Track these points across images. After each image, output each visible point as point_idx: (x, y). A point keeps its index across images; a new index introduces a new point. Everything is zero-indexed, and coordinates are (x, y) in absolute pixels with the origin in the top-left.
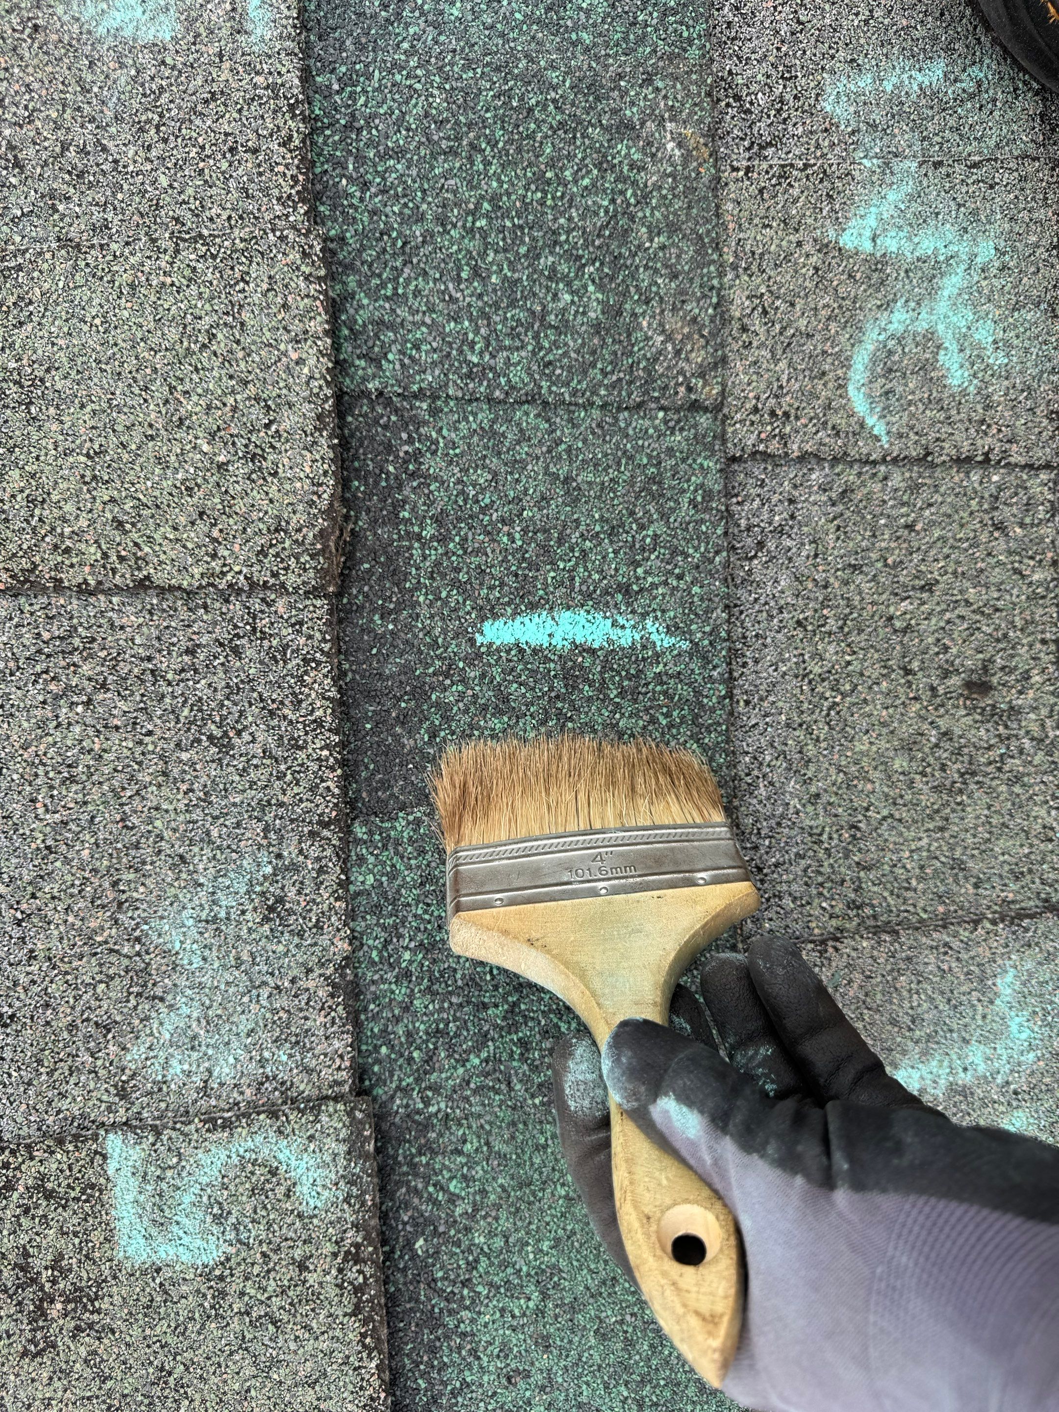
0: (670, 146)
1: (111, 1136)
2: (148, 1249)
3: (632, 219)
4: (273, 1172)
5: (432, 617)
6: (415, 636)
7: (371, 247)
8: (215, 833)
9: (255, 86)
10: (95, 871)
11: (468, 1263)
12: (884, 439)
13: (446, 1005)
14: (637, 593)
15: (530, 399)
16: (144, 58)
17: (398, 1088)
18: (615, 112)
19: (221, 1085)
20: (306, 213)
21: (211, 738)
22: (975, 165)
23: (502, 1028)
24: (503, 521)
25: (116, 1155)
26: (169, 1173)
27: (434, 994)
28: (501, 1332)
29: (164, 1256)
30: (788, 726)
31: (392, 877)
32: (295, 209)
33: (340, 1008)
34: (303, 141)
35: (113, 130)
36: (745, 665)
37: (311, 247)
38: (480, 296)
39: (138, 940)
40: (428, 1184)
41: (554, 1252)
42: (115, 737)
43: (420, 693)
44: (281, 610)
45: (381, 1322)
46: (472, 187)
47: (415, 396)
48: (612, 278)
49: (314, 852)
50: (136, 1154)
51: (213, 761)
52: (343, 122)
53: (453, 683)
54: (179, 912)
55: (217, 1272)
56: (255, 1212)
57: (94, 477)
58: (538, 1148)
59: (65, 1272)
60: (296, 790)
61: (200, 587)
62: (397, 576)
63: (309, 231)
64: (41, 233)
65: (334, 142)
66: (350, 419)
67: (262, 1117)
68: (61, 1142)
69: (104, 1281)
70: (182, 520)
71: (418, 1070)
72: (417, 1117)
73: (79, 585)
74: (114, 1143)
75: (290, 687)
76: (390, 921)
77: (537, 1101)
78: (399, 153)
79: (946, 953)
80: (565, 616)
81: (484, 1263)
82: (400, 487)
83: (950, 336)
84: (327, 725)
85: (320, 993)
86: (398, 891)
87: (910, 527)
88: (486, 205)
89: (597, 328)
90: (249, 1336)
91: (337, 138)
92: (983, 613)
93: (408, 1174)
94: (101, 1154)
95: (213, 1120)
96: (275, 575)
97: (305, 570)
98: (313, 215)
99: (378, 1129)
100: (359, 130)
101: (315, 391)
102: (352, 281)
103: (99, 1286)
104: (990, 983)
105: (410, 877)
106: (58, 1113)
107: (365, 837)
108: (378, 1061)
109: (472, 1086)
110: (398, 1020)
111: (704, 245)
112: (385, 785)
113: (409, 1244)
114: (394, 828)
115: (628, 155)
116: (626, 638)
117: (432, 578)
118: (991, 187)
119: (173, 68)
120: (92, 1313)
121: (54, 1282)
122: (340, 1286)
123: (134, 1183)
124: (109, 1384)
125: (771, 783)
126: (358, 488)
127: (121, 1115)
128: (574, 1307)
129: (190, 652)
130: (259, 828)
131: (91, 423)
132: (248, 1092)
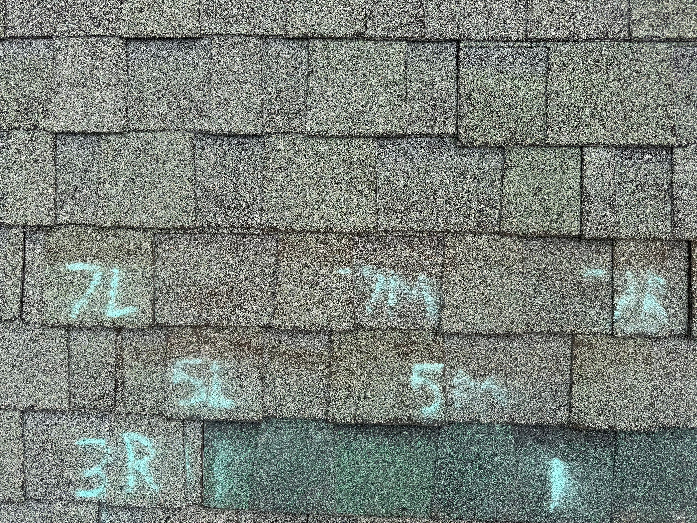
0: (679, 517)
2: (416, 371)
3: (660, 506)
4: (432, 402)
5: (561, 448)
6: (556, 443)
7: (652, 440)
8: (513, 393)
10: (505, 366)
11: (400, 444)
15: (614, 476)
18: (687, 504)
19: (452, 390)
20: (660, 426)
21: (535, 394)
23: (457, 457)
24: (584, 467)
25: (439, 365)
26: (433, 377)
27: (468, 441)
28: (381, 451)
29: (414, 374)
31: (498, 434)
32: (661, 424)
33: (468, 420)
34: (678, 427)
35: (680, 383)
37: (652, 428)
38: (640, 466)
39: (488, 374)
40: (421, 436)
41: (400, 466)
42: (537, 373)
43: (542, 443)
44: (565, 413)
45: (392, 424)
46: (668, 466)
48: (644, 500)
49: (506, 416)
50: (439, 370)
51: (530, 394)
52: (683, 436)
53: (544, 451)
54: (494, 384)
55: (408, 386)
56: (423, 397)
57: (598, 374)
58: (426, 464)
59: (412, 352)
60: (522, 413)
61: (572, 396)
62: (572, 440)
63: (656, 428)
64: (655, 365)
66: (610, 433)
67: (445, 400)
68: (443, 354)
70: (588, 393)
71: (450, 436)
72: (438, 435)
73: (573, 368)
74: (442, 365)
75: (547, 414)
76: (487, 432)
77: (439, 465)
78: (675, 448)
81: (399, 448)
82: (593, 442)
84: (537, 422)
85: (472, 415)
86: (494, 435)
88: (663, 469)
89: (632, 495)
90: (392, 392)
91: (679, 434)
93: (424, 432)
94: (439, 362)
95: (445, 389)
96: (574, 413)
97: (575, 420)
98: (660, 428)
100: (681, 439)
101: (618, 426)
102: (644, 434)
103: (408, 359)
105: (497, 438)
106: (450, 353)
107: (508, 428)
108: (453, 427)
109: (444, 449)
110: (462, 432)
112: (520, 433)
113: (406, 430)
114: (509, 435)
115: (677, 506)
116: (553, 496)
117: (571, 448)
120: (402, 357)
121: (410, 349)
122: (402, 415)
123: (432, 369)
124: (385, 359)
128: (384, 470)
129: (556, 391)
130: (514, 404)
131: (611, 374)
132: (450, 396)
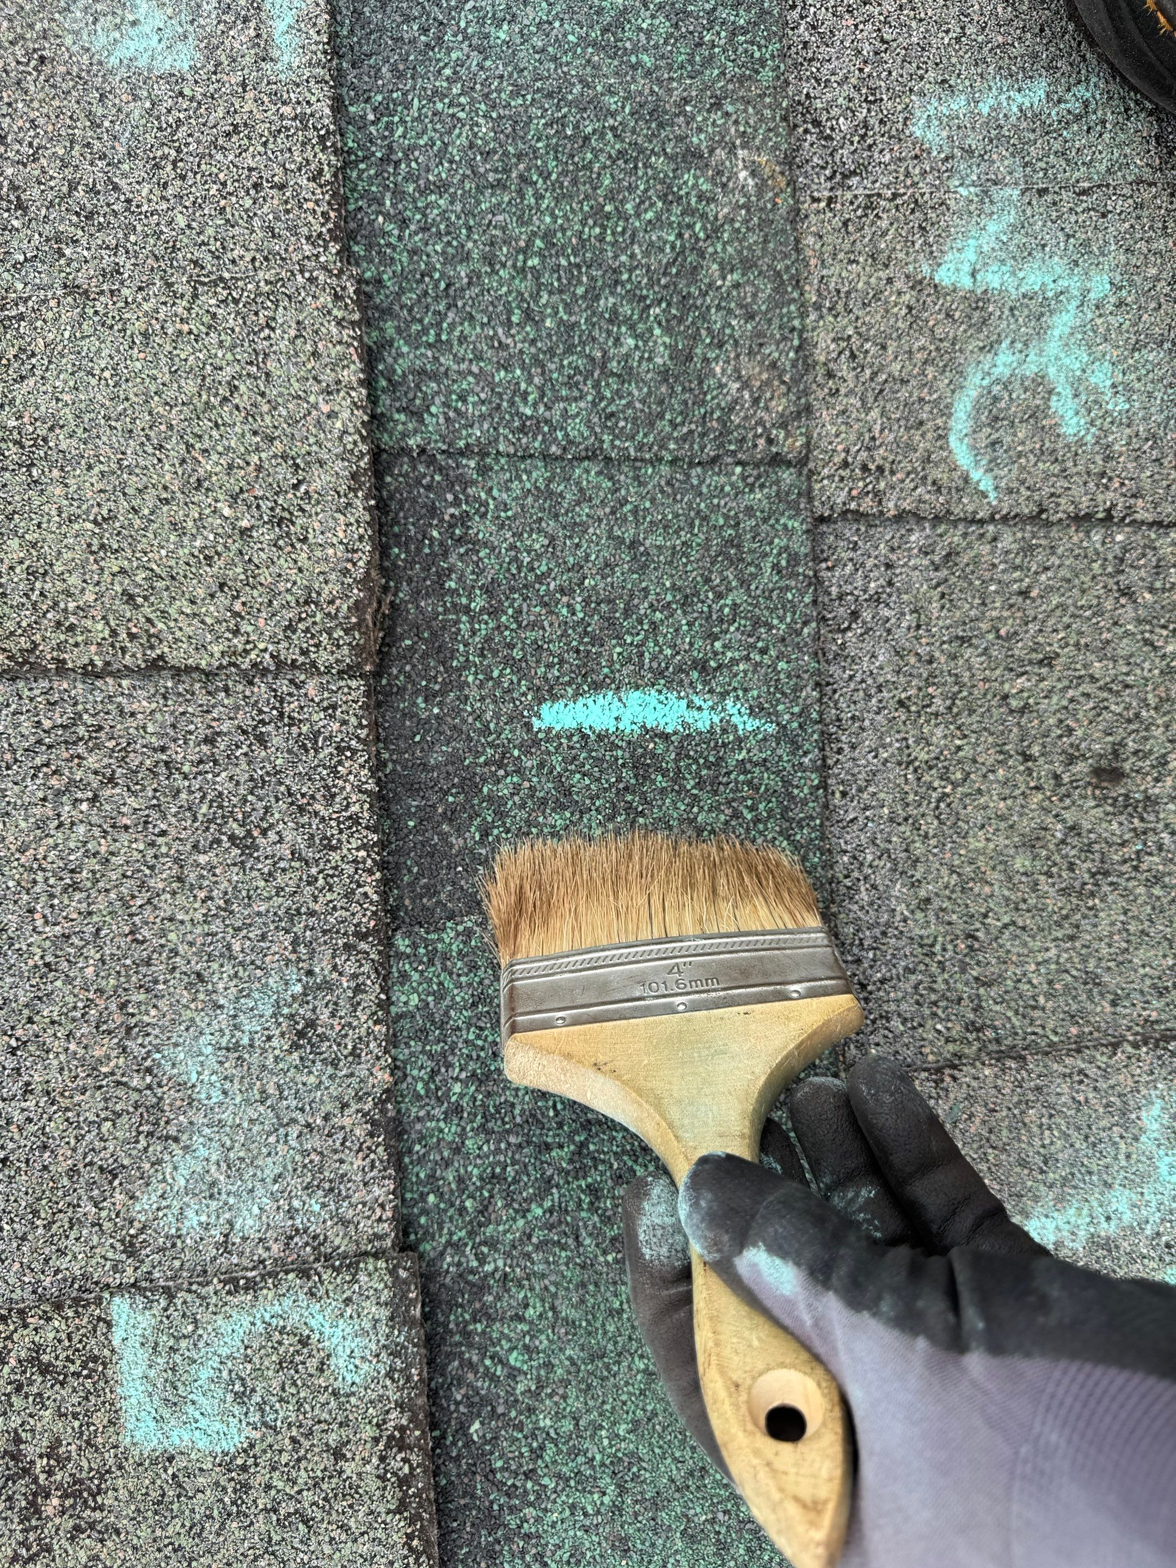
0: (743, 174)
1: (117, 1300)
2: (159, 1434)
3: (702, 254)
4: (304, 1342)
5: (482, 699)
6: (464, 721)
7: (412, 290)
8: (236, 947)
9: (282, 117)
10: (100, 991)
11: (532, 1451)
12: (992, 495)
13: (503, 1146)
14: (715, 670)
15: (591, 455)
16: (161, 89)
17: (449, 1243)
18: (680, 139)
19: (245, 1239)
20: (338, 253)
21: (232, 838)
22: (1084, 192)
23: (568, 1173)
24: (562, 591)
25: (122, 1322)
26: (184, 1344)
27: (489, 1132)
28: (571, 1533)
29: (177, 1442)
30: (891, 820)
31: (440, 997)
32: (326, 248)
33: (381, 1149)
34: (335, 175)
35: (125, 167)
36: (840, 751)
37: (344, 289)
38: (533, 342)
39: (149, 1070)
40: (484, 1356)
41: (631, 1436)
42: (124, 837)
43: (470, 785)
44: (312, 693)
45: (430, 1521)
46: (522, 222)
47: (462, 453)
48: (681, 320)
49: (350, 968)
50: (146, 1321)
51: (235, 865)
52: (379, 155)
53: (507, 775)
54: (196, 1038)
55: (239, 1461)
56: (283, 1389)
57: (102, 546)
58: (611, 1313)
59: (62, 1462)
60: (329, 896)
61: (221, 667)
62: (442, 653)
63: (341, 272)
64: (46, 279)
65: (370, 177)
66: (388, 479)
67: (291, 1276)
68: (58, 1307)
69: (107, 1472)
70: (201, 592)
71: (471, 1222)
72: (471, 1277)
73: (85, 666)
74: (120, 1308)
75: (322, 779)
76: (438, 1048)
77: (610, 1258)
78: (441, 187)
79: (1081, 1082)
80: (634, 697)
81: (550, 1450)
82: (445, 555)
83: (1062, 379)
84: (364, 822)
85: (358, 1132)
86: (446, 1013)
87: (1024, 594)
88: (538, 243)
89: (664, 375)
90: (276, 1538)
91: (372, 172)
92: (1110, 690)
93: (461, 1344)
94: (105, 1321)
95: (235, 1281)
96: (304, 653)
97: (338, 646)
98: (346, 254)
99: (425, 1291)
100: (397, 164)
101: (349, 447)
102: (390, 327)
103: (102, 1478)
104: (1133, 1116)
105: (460, 996)
106: (57, 1271)
107: (408, 950)
108: (425, 1212)
109: (534, 1240)
110: (447, 1164)
111: (782, 282)
112: (431, 891)
113: (463, 1428)
114: (441, 940)
115: (695, 185)
116: (703, 721)
117: (482, 655)
118: (1104, 215)
119: (192, 99)
120: (94, 1510)
121: (50, 1473)
122: (382, 1478)
123: (143, 1355)
125: (874, 887)
126: (398, 556)
127: (129, 1276)
128: (657, 1503)
129: (209, 741)
130: (287, 940)
131: (99, 486)
132: (275, 1248)
